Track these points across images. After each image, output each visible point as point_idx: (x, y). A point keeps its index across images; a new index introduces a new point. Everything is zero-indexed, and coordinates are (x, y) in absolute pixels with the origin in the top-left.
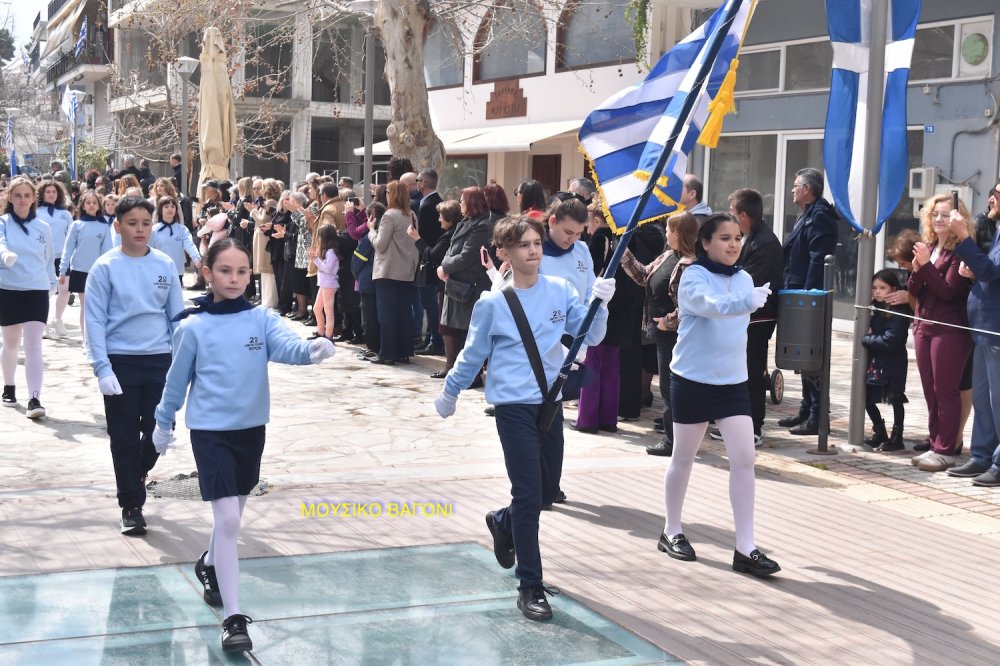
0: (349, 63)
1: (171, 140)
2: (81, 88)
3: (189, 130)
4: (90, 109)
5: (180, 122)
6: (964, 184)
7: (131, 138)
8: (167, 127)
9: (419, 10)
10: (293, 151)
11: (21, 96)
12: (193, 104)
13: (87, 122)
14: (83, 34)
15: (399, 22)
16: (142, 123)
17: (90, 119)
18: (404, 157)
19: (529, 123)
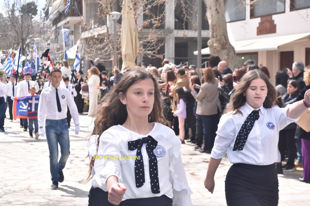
0: (190, 12)
1: (109, 50)
2: (68, 28)
3: (117, 46)
4: (72, 37)
5: (113, 42)
7: (91, 50)
8: (107, 44)
10: (166, 54)
11: (41, 32)
12: (119, 34)
13: (71, 43)
14: (69, 2)
16: (95, 43)
17: (72, 42)
18: (216, 55)
19: (278, 36)
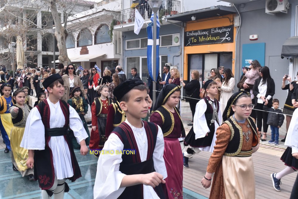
0: (49, 43)
1: (10, 60)
3: (14, 58)
6: (175, 66)
9: (64, 32)
10: (38, 62)
15: (60, 35)
16: (3, 57)
18: (62, 63)
19: (89, 55)
